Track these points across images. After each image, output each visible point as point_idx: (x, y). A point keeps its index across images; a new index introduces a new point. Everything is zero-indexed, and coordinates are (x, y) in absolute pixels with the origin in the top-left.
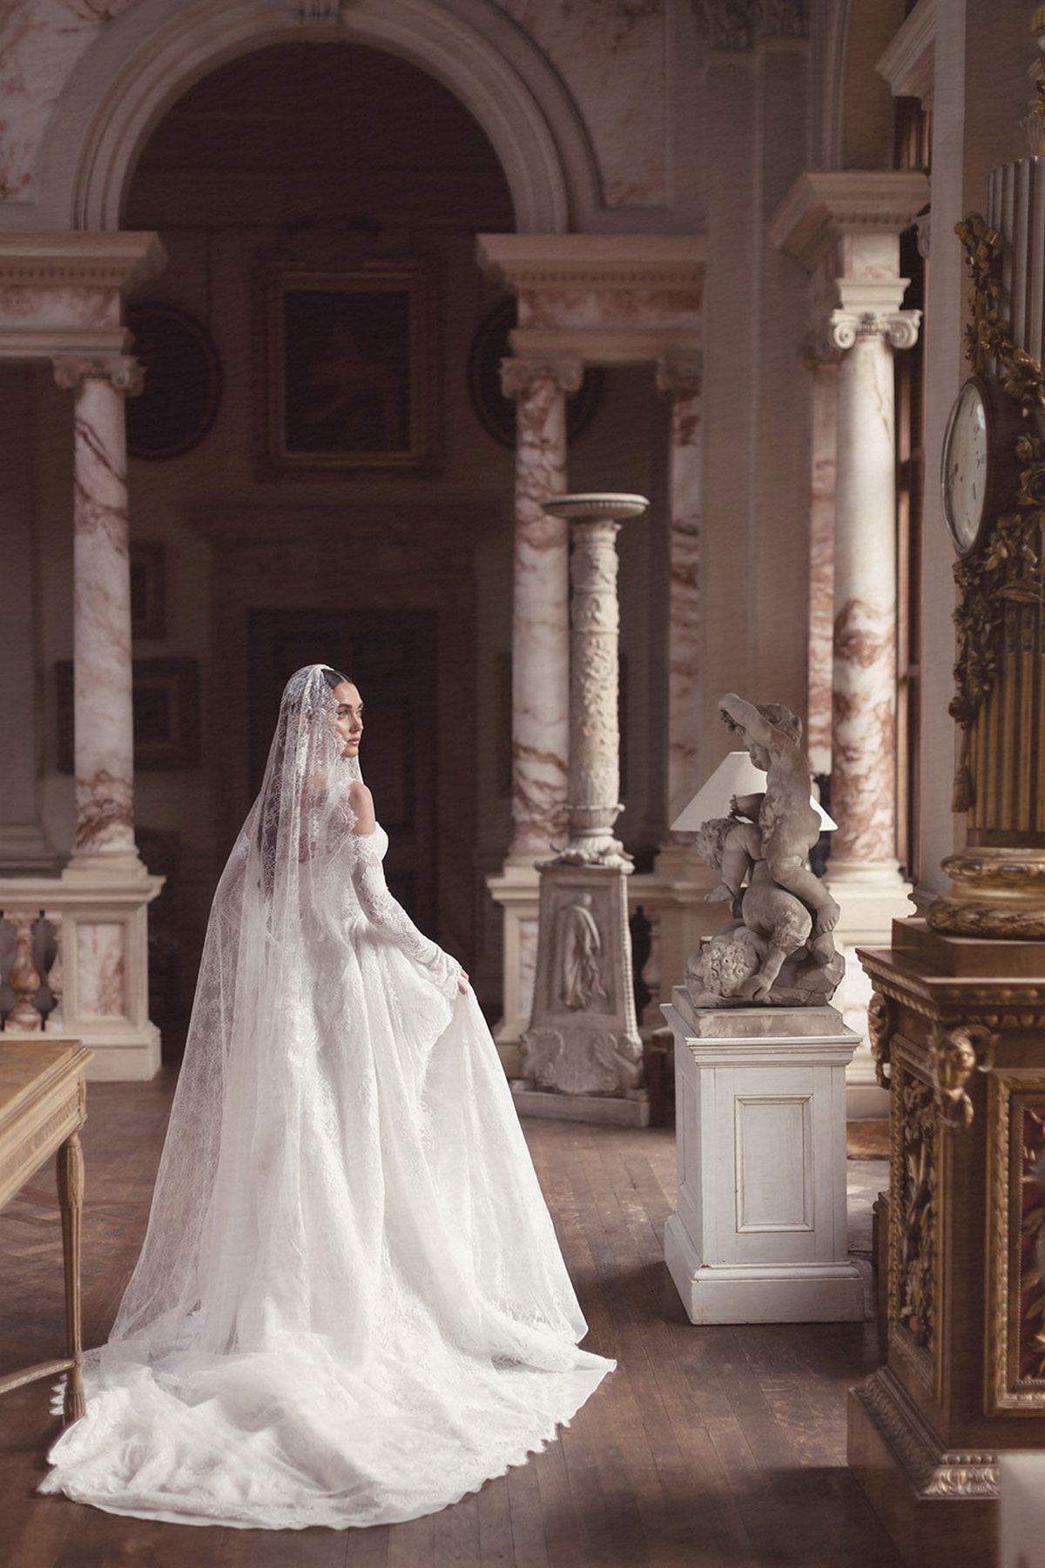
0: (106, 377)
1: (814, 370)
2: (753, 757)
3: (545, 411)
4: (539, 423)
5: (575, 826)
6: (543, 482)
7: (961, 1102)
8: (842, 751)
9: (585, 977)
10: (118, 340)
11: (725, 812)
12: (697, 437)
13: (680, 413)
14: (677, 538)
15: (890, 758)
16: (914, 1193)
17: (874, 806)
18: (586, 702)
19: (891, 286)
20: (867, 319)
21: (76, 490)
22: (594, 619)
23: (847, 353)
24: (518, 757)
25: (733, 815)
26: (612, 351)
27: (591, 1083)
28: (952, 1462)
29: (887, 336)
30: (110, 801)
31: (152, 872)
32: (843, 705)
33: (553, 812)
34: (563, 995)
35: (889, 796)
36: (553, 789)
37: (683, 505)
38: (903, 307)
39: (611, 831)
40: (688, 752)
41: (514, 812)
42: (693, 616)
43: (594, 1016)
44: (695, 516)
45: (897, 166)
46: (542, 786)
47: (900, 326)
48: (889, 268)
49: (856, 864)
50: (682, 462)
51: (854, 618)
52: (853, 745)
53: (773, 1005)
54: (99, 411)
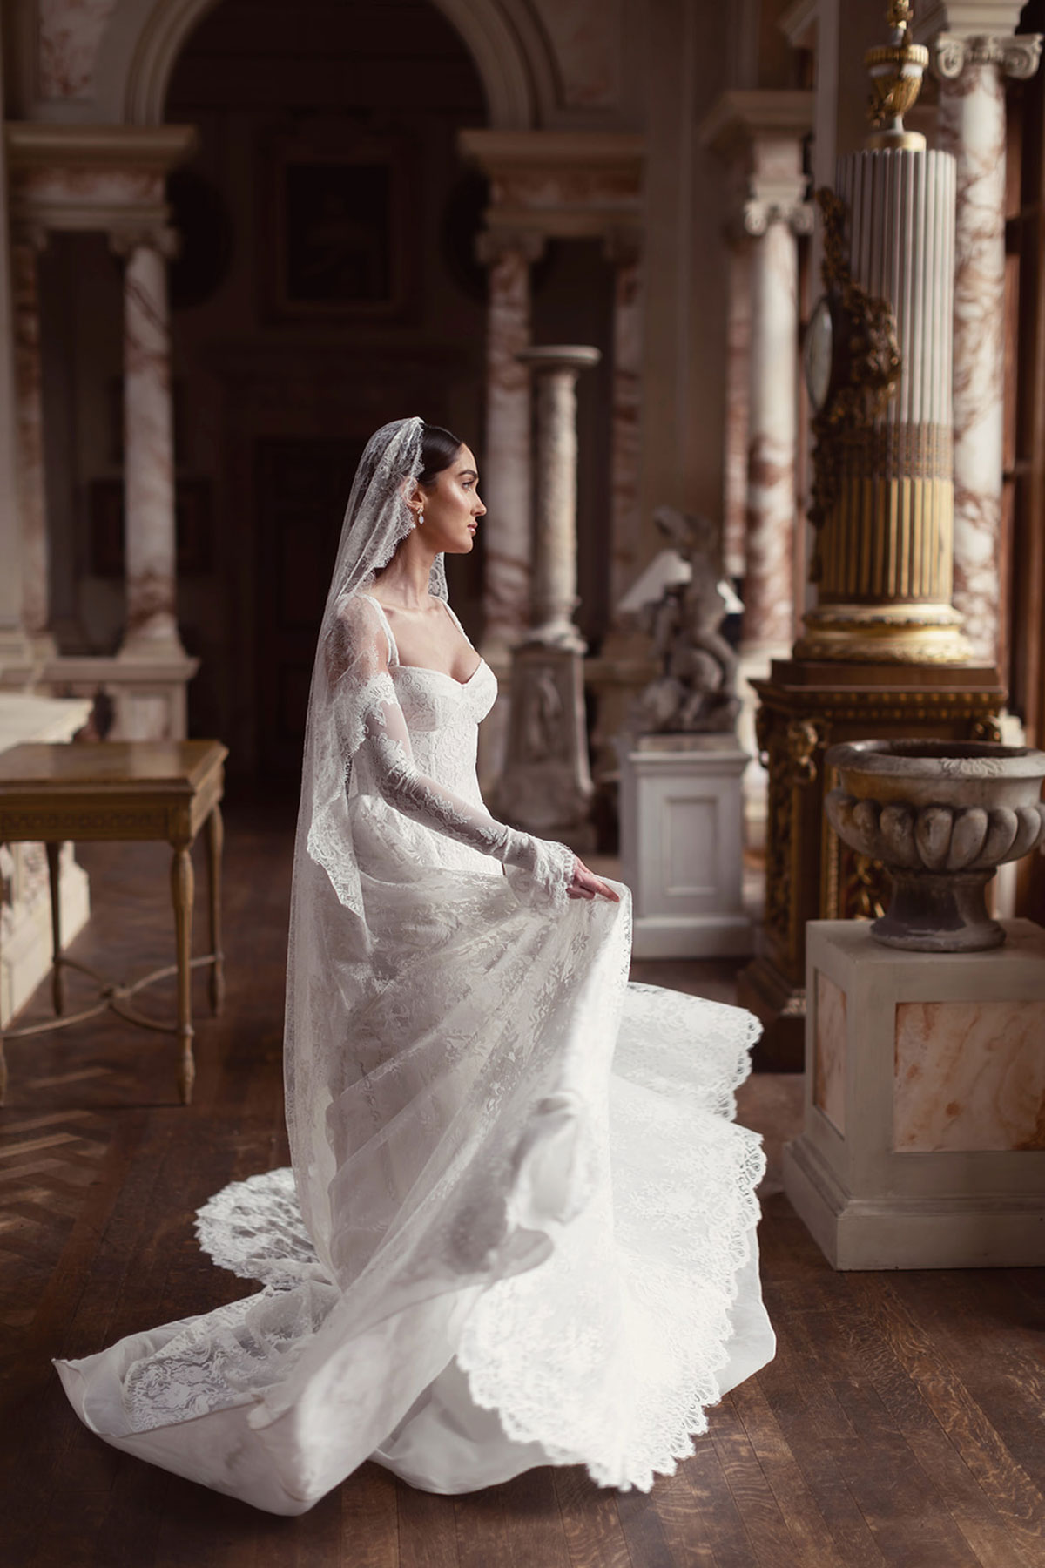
0: (152, 246)
2: (679, 554)
3: (512, 276)
4: (507, 285)
5: (537, 613)
6: (511, 335)
7: (808, 766)
8: (752, 556)
9: (546, 735)
10: (161, 215)
11: (657, 596)
12: (639, 299)
13: (624, 279)
14: (620, 380)
15: (790, 565)
17: (776, 600)
18: (546, 515)
19: (796, 182)
20: (773, 207)
21: (126, 339)
23: (759, 237)
24: (489, 562)
26: (569, 226)
29: (790, 223)
30: (156, 596)
31: (188, 653)
32: (753, 520)
33: (515, 607)
34: (528, 750)
35: (789, 592)
36: (517, 586)
37: (628, 353)
38: (803, 200)
39: (567, 619)
40: (629, 558)
41: (486, 607)
42: (633, 446)
43: (555, 768)
44: (636, 365)
46: (510, 585)
47: (800, 213)
48: (793, 167)
49: (761, 644)
50: (626, 320)
51: (763, 451)
52: (760, 551)
53: (693, 732)
54: (145, 272)
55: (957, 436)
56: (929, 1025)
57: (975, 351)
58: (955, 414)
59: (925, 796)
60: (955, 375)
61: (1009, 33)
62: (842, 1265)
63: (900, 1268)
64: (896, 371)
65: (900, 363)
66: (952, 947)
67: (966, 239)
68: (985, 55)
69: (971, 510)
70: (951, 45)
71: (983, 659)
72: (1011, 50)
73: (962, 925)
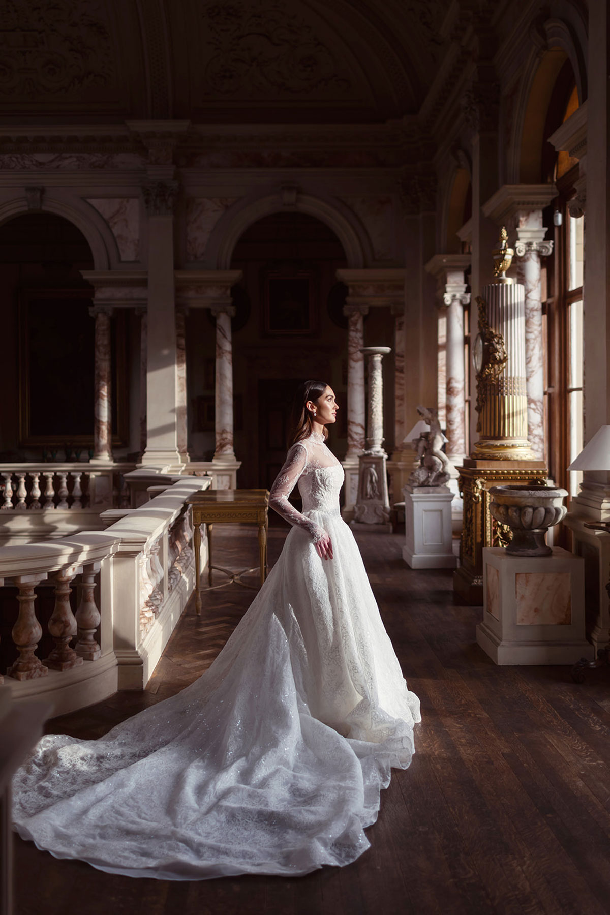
0: (227, 312)
2: (426, 422)
3: (357, 320)
4: (355, 324)
5: (368, 445)
6: (357, 341)
7: (478, 497)
8: (449, 422)
9: (373, 489)
10: (229, 301)
11: (418, 437)
12: (404, 328)
13: (398, 321)
14: (397, 358)
15: (463, 425)
16: (468, 521)
17: (459, 438)
18: (373, 408)
19: (461, 286)
20: (454, 296)
21: (217, 345)
22: (375, 383)
23: (449, 306)
24: (349, 424)
25: (421, 437)
26: (378, 302)
27: (375, 520)
28: (477, 578)
29: (461, 300)
30: (226, 438)
31: (238, 460)
32: (449, 408)
33: (360, 442)
34: (367, 495)
35: (463, 435)
36: (361, 434)
38: (465, 292)
39: (380, 446)
40: (401, 423)
41: (348, 441)
42: (402, 382)
44: (402, 350)
45: (463, 253)
46: (357, 433)
47: (464, 298)
48: (461, 282)
49: (453, 455)
50: (399, 336)
51: (452, 383)
52: (452, 420)
53: (433, 486)
54: (224, 322)
55: (527, 380)
56: (527, 581)
57: (532, 350)
58: (527, 372)
59: (524, 503)
60: (527, 359)
61: (541, 240)
62: (500, 664)
63: (520, 665)
64: (505, 359)
65: (507, 356)
66: (534, 555)
67: (528, 311)
68: (533, 248)
69: (533, 406)
70: (521, 245)
71: (538, 459)
72: (542, 246)
73: (537, 547)
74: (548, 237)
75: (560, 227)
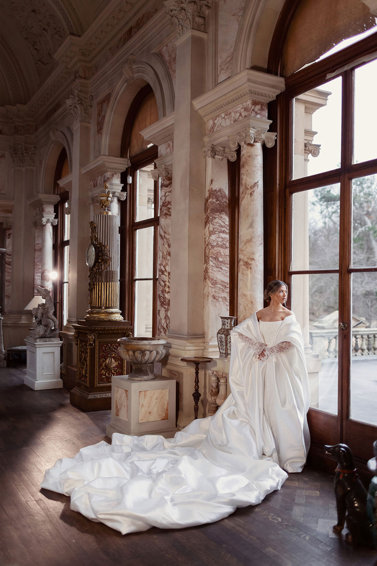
1: (36, 227)
2: (42, 297)
12: (11, 237)
13: (8, 232)
14: (7, 256)
16: (83, 359)
19: (53, 214)
20: (48, 220)
23: (44, 225)
25: (38, 307)
28: (91, 394)
29: (52, 223)
37: (9, 249)
38: (55, 218)
42: (10, 271)
44: (10, 252)
45: (54, 194)
47: (55, 221)
48: (52, 211)
50: (8, 242)
51: (45, 273)
56: (145, 396)
59: (144, 348)
61: (120, 191)
66: (147, 379)
68: (116, 195)
72: (120, 195)
73: (149, 375)
74: (124, 189)
75: (130, 184)
